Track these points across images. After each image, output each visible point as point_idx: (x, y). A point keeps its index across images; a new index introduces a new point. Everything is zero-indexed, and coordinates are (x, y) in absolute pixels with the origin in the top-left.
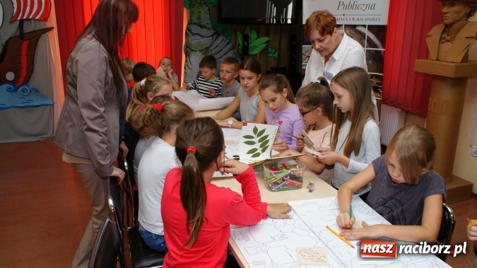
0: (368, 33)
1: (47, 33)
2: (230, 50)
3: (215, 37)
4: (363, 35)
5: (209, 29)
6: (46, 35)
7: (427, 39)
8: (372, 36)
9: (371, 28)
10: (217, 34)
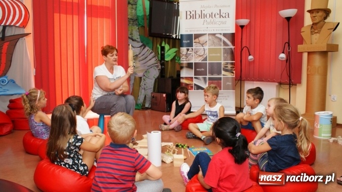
0: (223, 38)
1: (25, 37)
2: (153, 58)
3: (143, 47)
4: (221, 39)
5: (138, 42)
6: (23, 38)
7: (302, 34)
8: (226, 40)
9: (225, 35)
10: (144, 46)
